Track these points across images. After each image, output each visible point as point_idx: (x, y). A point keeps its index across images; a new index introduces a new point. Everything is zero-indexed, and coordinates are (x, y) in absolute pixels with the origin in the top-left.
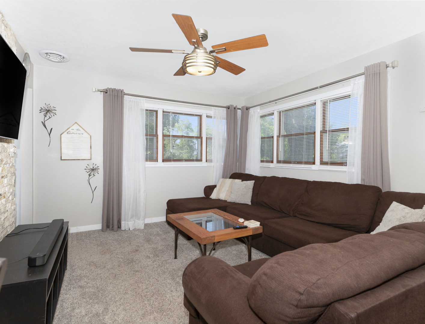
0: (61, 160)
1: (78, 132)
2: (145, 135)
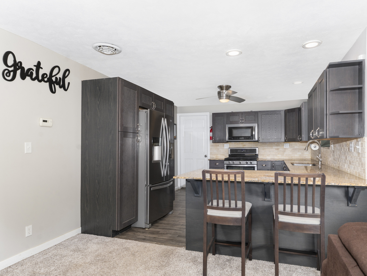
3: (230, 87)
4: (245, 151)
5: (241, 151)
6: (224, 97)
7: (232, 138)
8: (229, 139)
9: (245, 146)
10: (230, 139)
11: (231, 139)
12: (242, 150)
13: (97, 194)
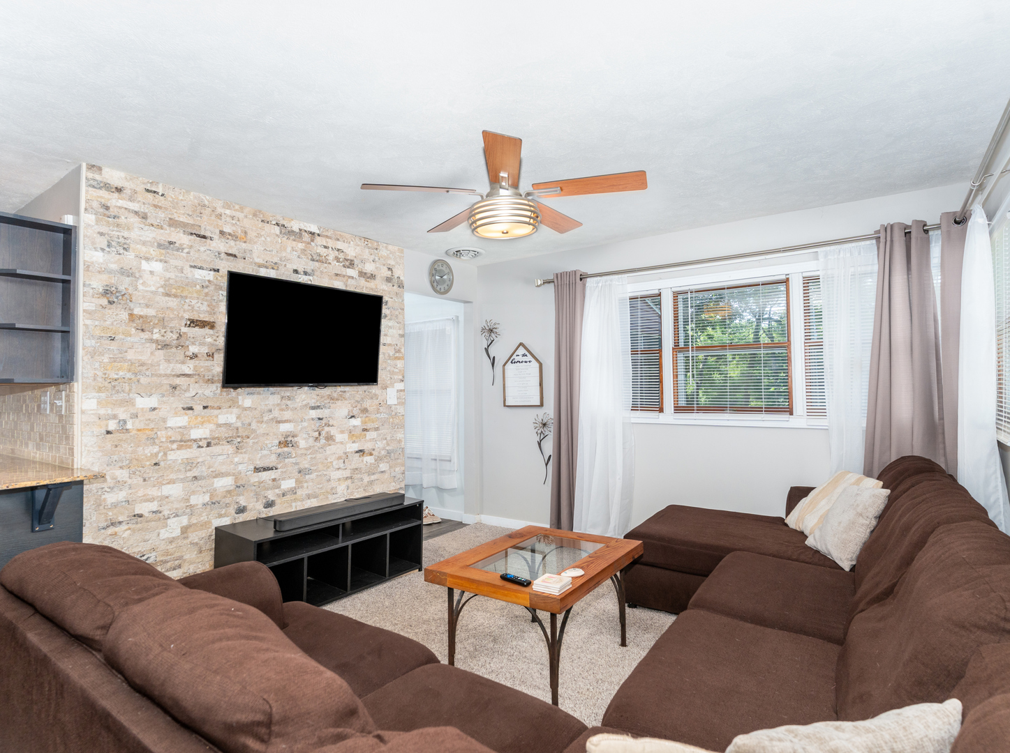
0: (505, 406)
1: (525, 359)
2: (630, 353)
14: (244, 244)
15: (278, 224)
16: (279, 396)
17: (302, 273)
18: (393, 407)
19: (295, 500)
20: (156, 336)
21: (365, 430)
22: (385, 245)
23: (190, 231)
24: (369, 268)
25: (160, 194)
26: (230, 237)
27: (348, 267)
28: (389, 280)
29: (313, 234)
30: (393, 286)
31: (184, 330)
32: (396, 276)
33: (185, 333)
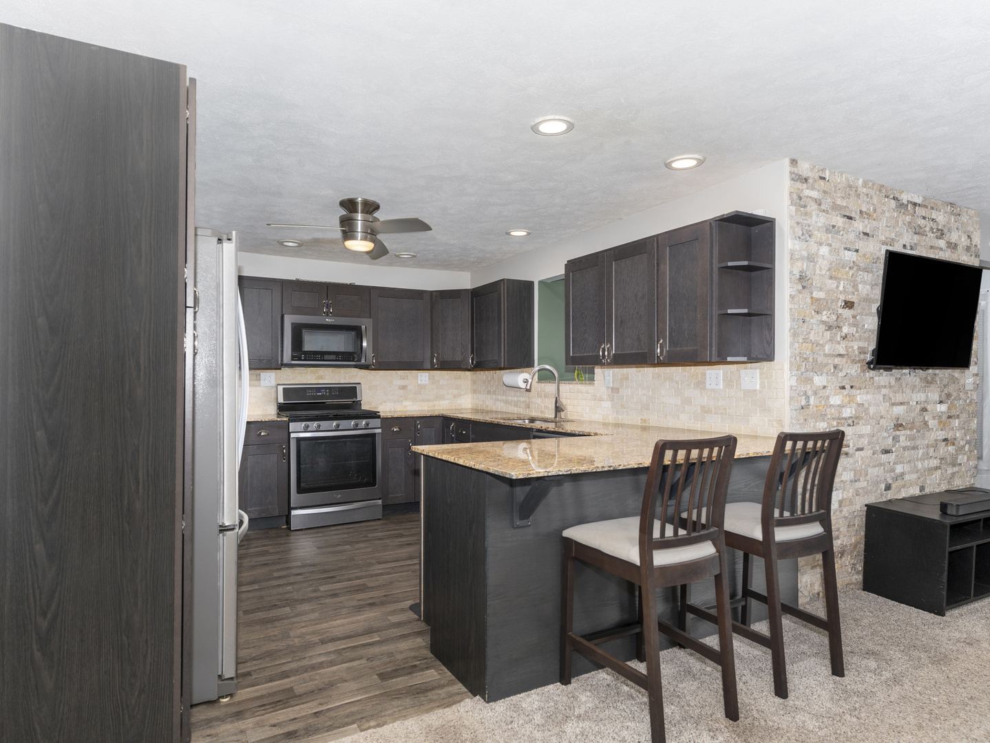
3: (376, 207)
4: (326, 392)
5: (316, 393)
6: (359, 235)
7: (302, 356)
8: (293, 358)
9: (322, 379)
10: (295, 357)
11: (300, 359)
12: (319, 389)
13: (44, 614)
14: (874, 222)
15: (894, 198)
16: (894, 378)
17: (909, 248)
18: (969, 392)
19: (904, 486)
20: (824, 318)
21: (949, 417)
22: (966, 210)
23: (843, 213)
24: (954, 237)
25: (827, 180)
26: (866, 216)
27: (940, 238)
28: (968, 249)
29: (915, 204)
30: (971, 256)
31: (840, 311)
32: (974, 244)
33: (841, 314)
